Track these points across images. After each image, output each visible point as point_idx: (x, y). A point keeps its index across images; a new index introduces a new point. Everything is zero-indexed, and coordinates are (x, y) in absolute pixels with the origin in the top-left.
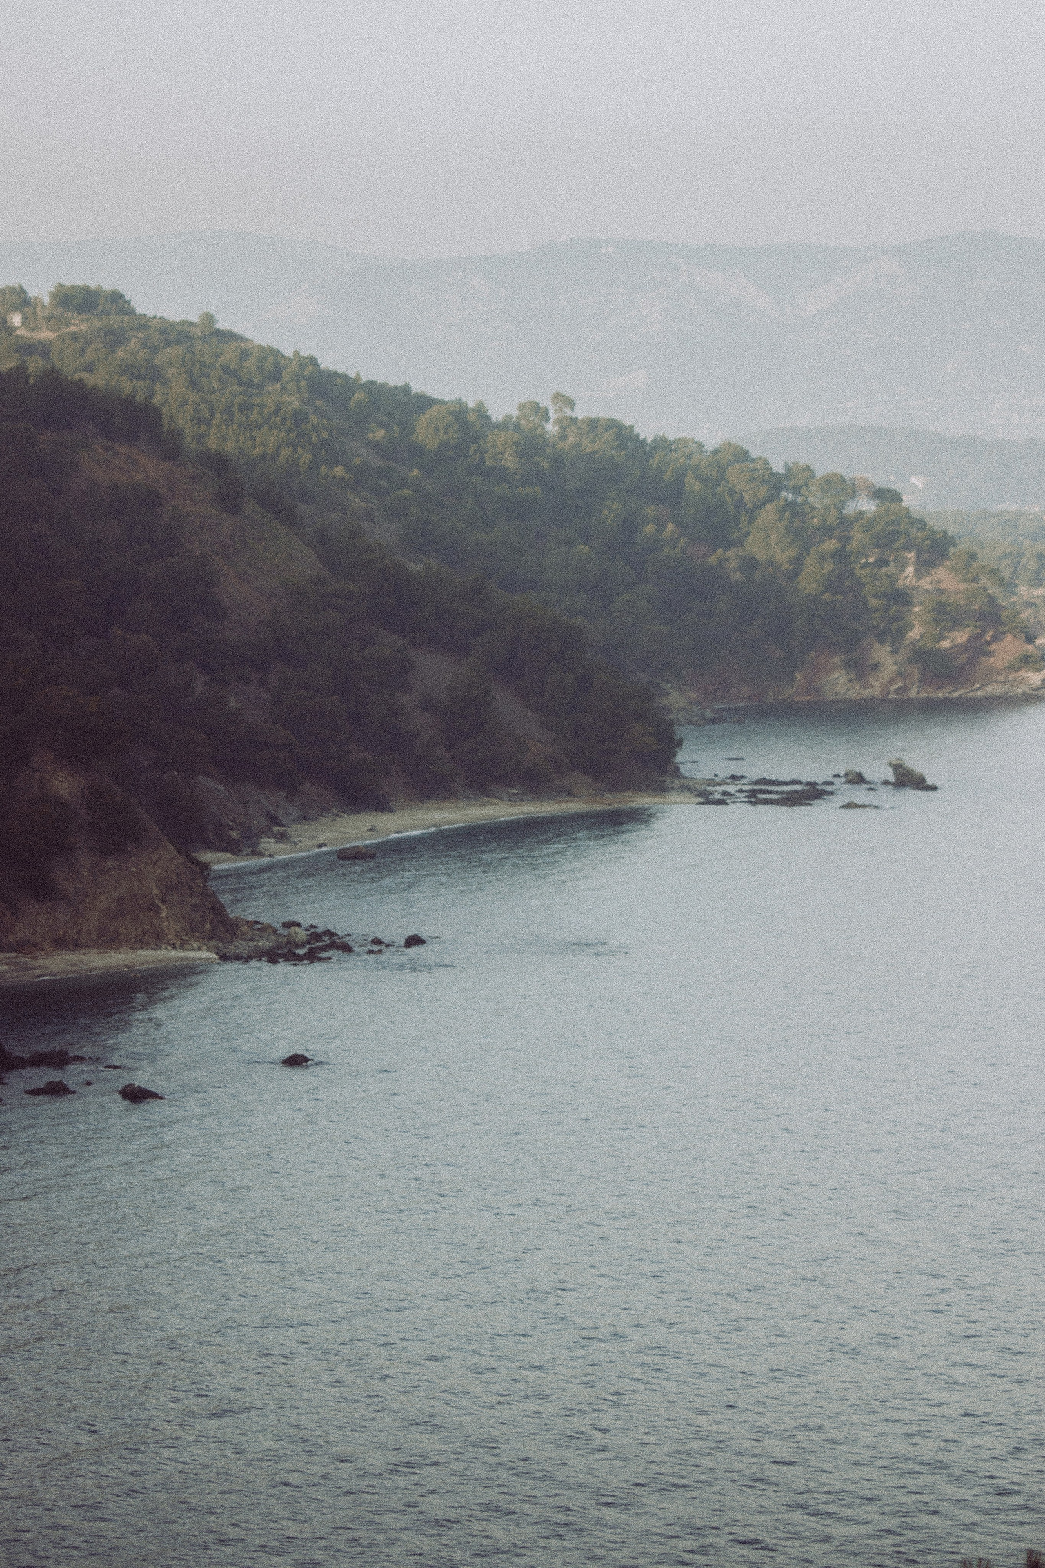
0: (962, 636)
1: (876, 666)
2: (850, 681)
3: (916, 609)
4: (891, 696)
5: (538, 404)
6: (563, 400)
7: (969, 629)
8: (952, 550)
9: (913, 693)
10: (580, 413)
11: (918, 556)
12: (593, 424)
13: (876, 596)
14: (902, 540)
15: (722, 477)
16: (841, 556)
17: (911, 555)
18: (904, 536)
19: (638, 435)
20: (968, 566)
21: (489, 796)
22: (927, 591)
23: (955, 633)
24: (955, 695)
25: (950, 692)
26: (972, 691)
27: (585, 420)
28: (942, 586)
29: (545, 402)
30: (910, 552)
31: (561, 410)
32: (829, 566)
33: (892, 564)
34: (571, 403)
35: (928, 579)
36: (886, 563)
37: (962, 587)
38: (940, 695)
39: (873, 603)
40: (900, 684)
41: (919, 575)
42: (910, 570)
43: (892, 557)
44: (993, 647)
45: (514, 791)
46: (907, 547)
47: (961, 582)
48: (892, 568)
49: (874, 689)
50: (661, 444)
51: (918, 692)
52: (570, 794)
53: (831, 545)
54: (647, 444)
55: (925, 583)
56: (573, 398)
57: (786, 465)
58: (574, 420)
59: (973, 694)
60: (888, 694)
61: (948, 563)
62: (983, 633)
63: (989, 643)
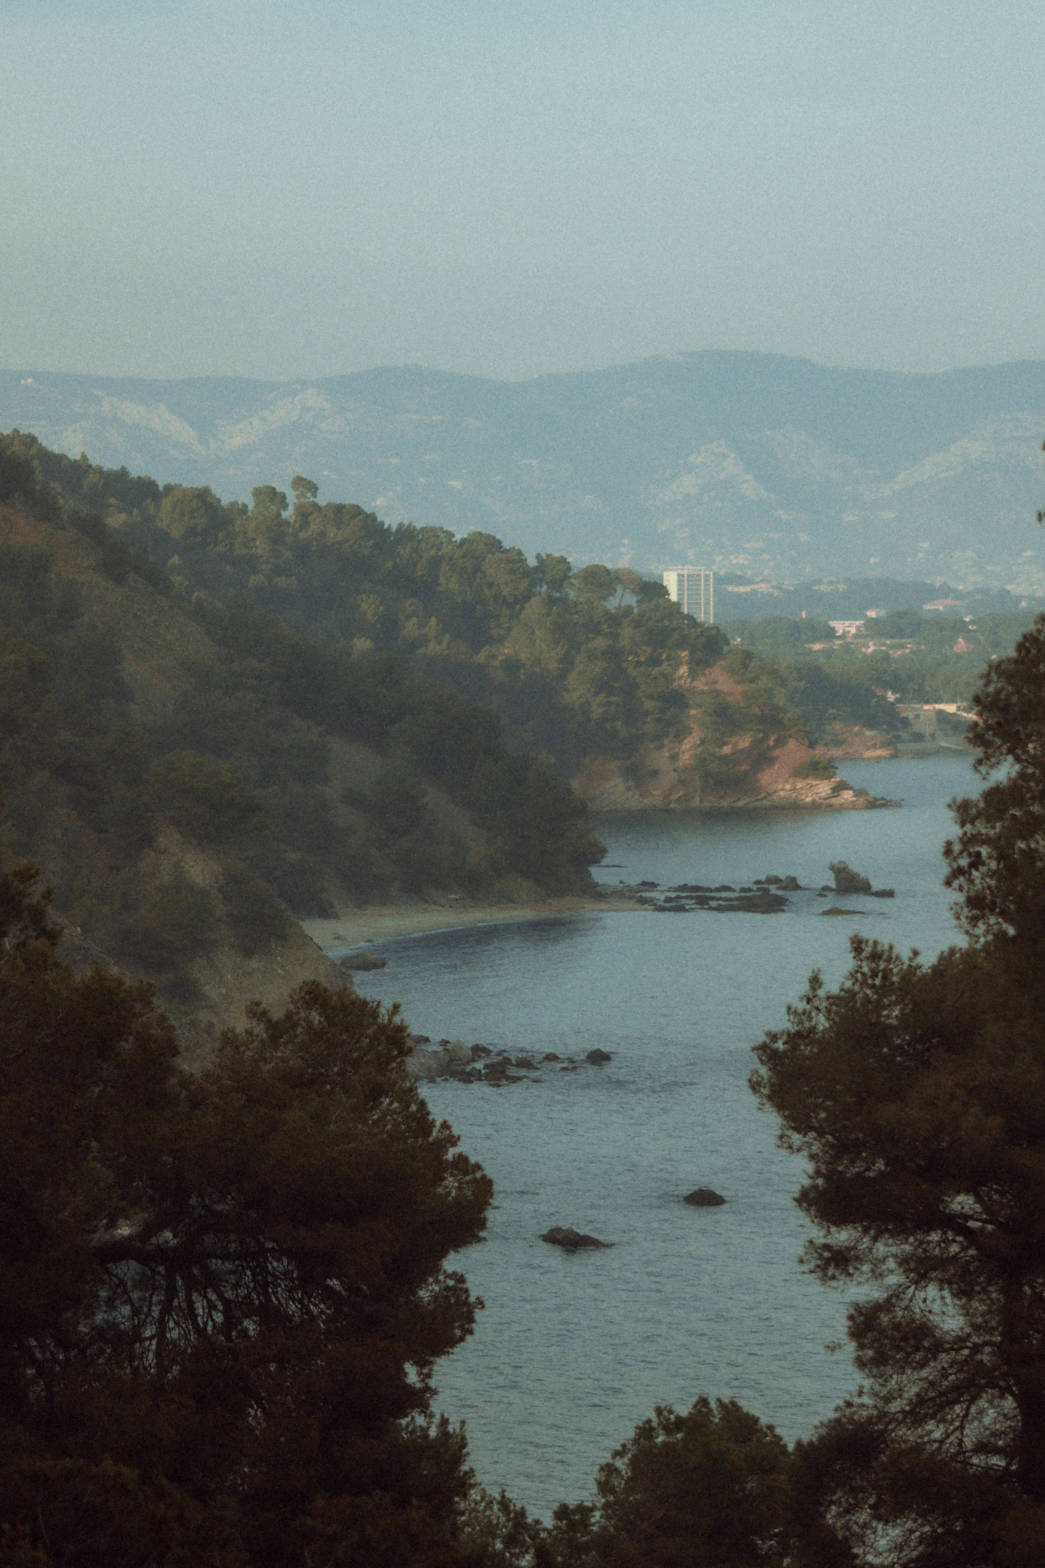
0: (744, 742)
1: (654, 774)
2: (629, 789)
3: (693, 712)
4: (672, 806)
5: (274, 489)
6: (305, 485)
7: (752, 733)
8: (726, 648)
9: (696, 803)
10: (322, 500)
11: (692, 653)
12: (339, 510)
13: (651, 697)
14: (676, 636)
15: (477, 569)
16: (613, 655)
17: (684, 654)
18: (677, 632)
19: (382, 524)
20: (746, 666)
21: (427, 902)
22: (703, 692)
23: (737, 738)
24: (740, 804)
25: (734, 802)
26: (757, 800)
27: (330, 505)
28: (718, 686)
29: (283, 486)
30: (684, 650)
31: (303, 495)
32: (599, 666)
33: (666, 664)
34: (313, 488)
35: (703, 679)
36: (659, 663)
37: (739, 688)
38: (724, 804)
39: (649, 705)
40: (681, 793)
41: (693, 674)
42: (684, 670)
43: (664, 657)
44: (776, 753)
45: (453, 896)
46: (681, 645)
47: (739, 683)
48: (664, 667)
49: (654, 797)
50: (406, 533)
51: (701, 801)
52: (511, 900)
53: (600, 643)
54: (391, 532)
55: (700, 685)
56: (315, 482)
57: (538, 557)
58: (316, 506)
59: (757, 804)
60: (669, 804)
61: (723, 663)
62: (766, 738)
63: (770, 748)
